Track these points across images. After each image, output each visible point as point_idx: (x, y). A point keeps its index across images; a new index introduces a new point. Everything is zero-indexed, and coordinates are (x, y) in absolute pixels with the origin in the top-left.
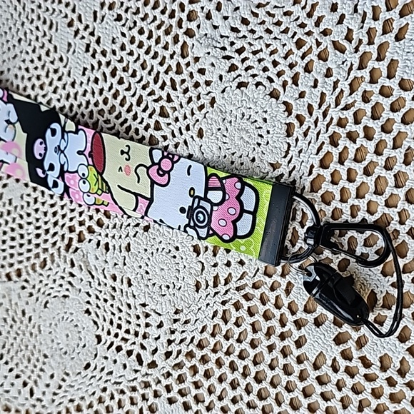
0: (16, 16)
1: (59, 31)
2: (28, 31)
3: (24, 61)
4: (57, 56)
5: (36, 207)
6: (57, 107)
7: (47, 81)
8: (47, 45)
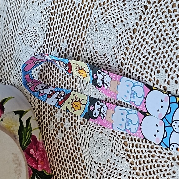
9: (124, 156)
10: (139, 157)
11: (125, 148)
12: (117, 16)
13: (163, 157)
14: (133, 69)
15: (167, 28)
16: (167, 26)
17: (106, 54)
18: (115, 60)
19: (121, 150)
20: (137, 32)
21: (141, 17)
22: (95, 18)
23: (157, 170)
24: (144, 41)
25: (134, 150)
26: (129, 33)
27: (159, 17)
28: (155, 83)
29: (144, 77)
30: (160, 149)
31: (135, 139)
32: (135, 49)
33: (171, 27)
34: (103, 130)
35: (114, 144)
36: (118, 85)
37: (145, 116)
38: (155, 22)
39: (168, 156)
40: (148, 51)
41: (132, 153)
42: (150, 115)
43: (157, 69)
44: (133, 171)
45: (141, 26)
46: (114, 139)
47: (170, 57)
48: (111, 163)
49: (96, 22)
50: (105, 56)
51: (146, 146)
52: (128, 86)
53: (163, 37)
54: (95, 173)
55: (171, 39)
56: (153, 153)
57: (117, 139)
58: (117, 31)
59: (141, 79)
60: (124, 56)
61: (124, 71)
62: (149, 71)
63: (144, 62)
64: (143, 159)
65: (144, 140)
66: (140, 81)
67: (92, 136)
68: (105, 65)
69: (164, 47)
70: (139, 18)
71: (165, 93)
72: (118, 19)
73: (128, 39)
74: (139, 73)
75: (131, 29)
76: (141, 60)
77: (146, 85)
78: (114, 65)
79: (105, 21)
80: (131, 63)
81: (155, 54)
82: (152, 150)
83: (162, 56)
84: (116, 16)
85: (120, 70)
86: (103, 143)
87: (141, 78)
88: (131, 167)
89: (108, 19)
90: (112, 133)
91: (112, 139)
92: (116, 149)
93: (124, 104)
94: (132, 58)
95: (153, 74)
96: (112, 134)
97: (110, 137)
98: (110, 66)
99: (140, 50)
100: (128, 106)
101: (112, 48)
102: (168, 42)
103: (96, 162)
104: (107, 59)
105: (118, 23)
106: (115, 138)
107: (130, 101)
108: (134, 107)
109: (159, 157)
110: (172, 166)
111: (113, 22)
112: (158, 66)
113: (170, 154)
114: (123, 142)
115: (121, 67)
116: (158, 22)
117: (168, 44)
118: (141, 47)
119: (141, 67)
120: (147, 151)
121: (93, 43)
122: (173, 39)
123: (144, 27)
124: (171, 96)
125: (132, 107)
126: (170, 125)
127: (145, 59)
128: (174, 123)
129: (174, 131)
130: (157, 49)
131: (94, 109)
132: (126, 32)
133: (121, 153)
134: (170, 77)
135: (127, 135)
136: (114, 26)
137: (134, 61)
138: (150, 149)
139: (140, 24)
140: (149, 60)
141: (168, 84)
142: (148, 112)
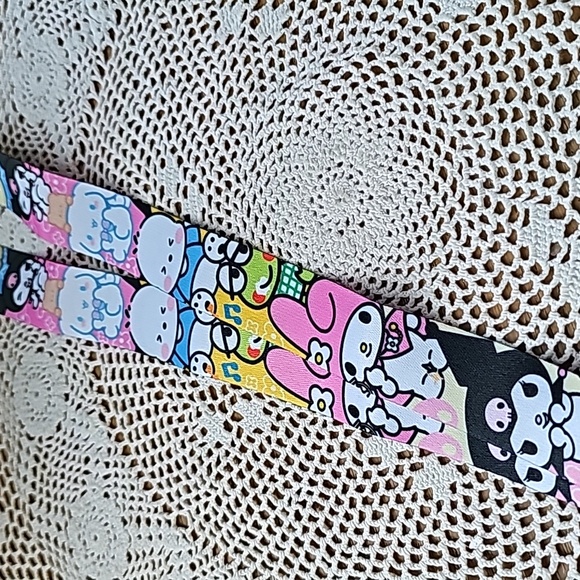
0: (436, 199)
1: (531, 224)
2: (464, 224)
3: (454, 270)
4: (527, 265)
5: (484, 506)
6: (529, 347)
7: (505, 305)
8: (505, 247)
9: (94, 407)
10: (128, 403)
11: (97, 383)
12: (66, 11)
13: (180, 396)
14: (109, 161)
15: (176, 43)
16: (176, 36)
17: (43, 121)
18: (65, 139)
19: (86, 391)
20: (113, 55)
21: (118, 13)
22: (16, 19)
23: (167, 433)
24: (128, 81)
25: (117, 385)
26: (94, 58)
27: (159, 12)
28: (158, 196)
29: (131, 180)
30: (172, 376)
31: (118, 355)
32: (110, 105)
33: (185, 38)
34: (43, 342)
35: (70, 377)
36: (69, 206)
37: (138, 287)
38: (150, 28)
39: (190, 390)
40: (139, 108)
41: (111, 395)
42: (148, 284)
43: (160, 157)
44: (116, 444)
45: (120, 38)
46: (69, 364)
47: (187, 120)
48: (65, 433)
49: (17, 30)
50: (43, 129)
51: (142, 372)
52: (92, 207)
53: (169, 66)
54: (31, 466)
55: (186, 72)
56: (158, 388)
57: (77, 363)
58: (67, 56)
59: (125, 188)
60: (85, 125)
61: (87, 167)
62: (143, 163)
63: (131, 139)
64: (138, 407)
65: (138, 355)
66: (124, 194)
67: (20, 363)
68: (45, 154)
69: (173, 95)
70: (114, 17)
71: (176, 219)
72: (68, 21)
73: (94, 78)
74: (122, 170)
75: (98, 48)
76: (125, 134)
77: (138, 203)
78: (65, 151)
79: (40, 28)
80: (103, 144)
81: (153, 116)
82: (156, 381)
83: (170, 122)
84: (62, 14)
85: (78, 167)
86: (45, 380)
87: (125, 183)
88: (110, 435)
89: (46, 21)
90: (66, 346)
91: (65, 364)
92: (75, 389)
93: (91, 262)
94: (105, 129)
95: (151, 172)
96: (65, 350)
97: (62, 358)
98: (55, 156)
99: (122, 106)
100: (99, 266)
101: (58, 103)
102: (180, 81)
103: (32, 435)
104: (46, 136)
105: (68, 33)
106: (74, 361)
107: (102, 252)
108: (112, 266)
109: (170, 396)
110: (199, 414)
111: (58, 30)
112: (162, 149)
113: (194, 384)
114: (91, 369)
115: (79, 157)
116: (158, 28)
117: (181, 86)
118: (124, 97)
119: (125, 152)
120: (145, 383)
121: (13, 92)
122: (190, 71)
123: (128, 42)
124: (189, 227)
125: (109, 267)
126: (187, 305)
127: (132, 131)
128: (195, 299)
129: (197, 319)
130: (158, 102)
131: (18, 282)
132: (88, 58)
133: (88, 399)
134: (188, 176)
135: (99, 348)
136: (61, 42)
137: (108, 140)
138: (151, 378)
139: (117, 34)
140: (142, 132)
141: (186, 196)
142: (142, 278)
